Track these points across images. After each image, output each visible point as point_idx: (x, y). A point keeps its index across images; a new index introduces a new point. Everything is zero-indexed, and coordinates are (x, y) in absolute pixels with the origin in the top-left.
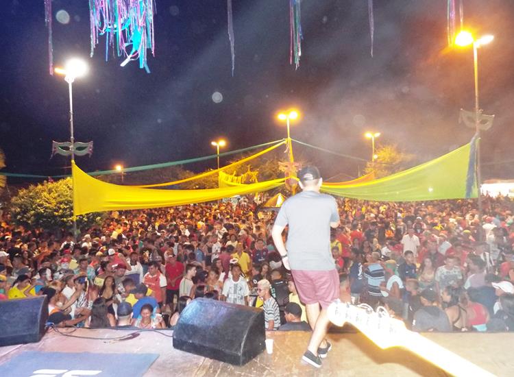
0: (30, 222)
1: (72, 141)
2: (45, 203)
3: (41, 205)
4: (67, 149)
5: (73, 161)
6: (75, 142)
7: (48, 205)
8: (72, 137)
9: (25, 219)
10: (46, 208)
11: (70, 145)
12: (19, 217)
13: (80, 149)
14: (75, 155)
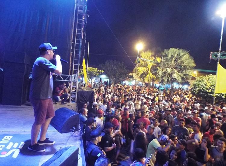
0: (196, 93)
1: (220, 51)
2: (204, 85)
3: (201, 86)
4: (216, 56)
5: (218, 63)
6: (221, 51)
7: (205, 86)
8: (220, 49)
9: (195, 92)
10: (204, 87)
11: (218, 53)
12: (192, 90)
13: (223, 55)
14: (220, 59)
